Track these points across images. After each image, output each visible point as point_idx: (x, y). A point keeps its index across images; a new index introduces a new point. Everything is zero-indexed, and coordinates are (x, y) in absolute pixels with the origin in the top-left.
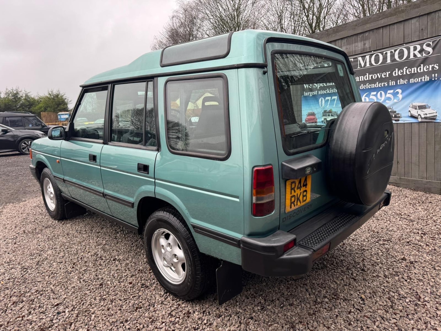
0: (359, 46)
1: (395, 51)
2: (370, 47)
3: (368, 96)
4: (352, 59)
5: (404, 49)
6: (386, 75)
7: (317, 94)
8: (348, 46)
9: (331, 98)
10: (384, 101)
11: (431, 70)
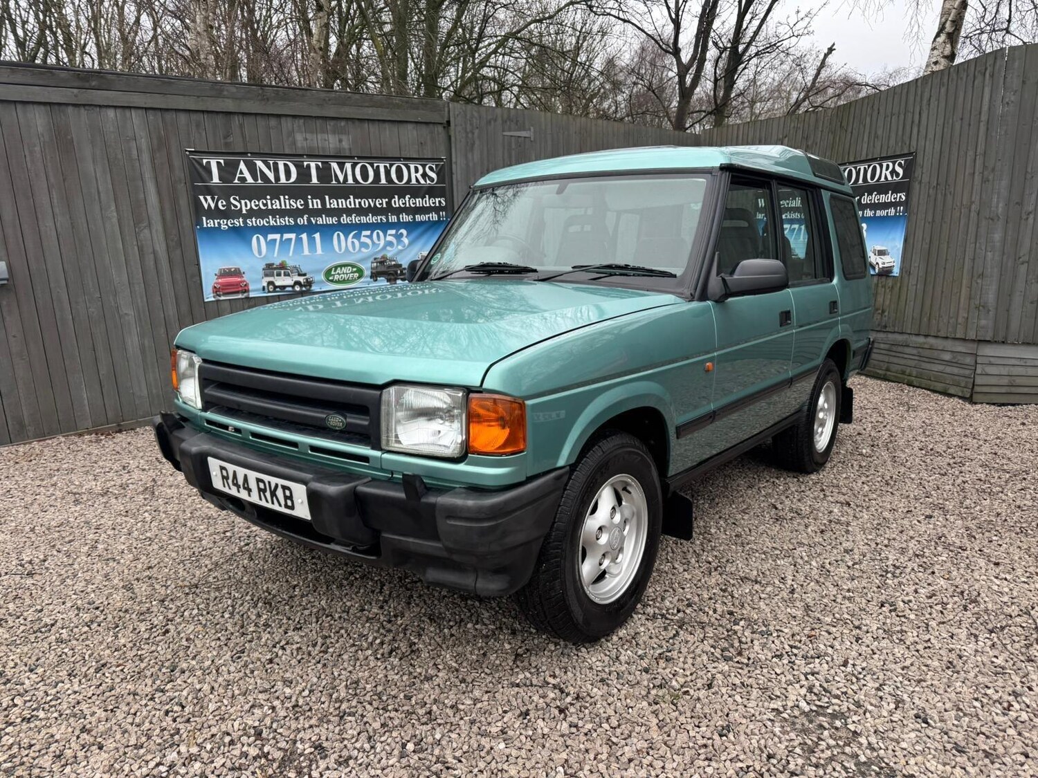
0: (331, 141)
1: (391, 165)
2: (350, 149)
3: (357, 237)
4: (320, 164)
5: (402, 166)
6: (382, 204)
7: (242, 225)
8: (309, 136)
9: (282, 237)
10: (384, 248)
11: (437, 205)
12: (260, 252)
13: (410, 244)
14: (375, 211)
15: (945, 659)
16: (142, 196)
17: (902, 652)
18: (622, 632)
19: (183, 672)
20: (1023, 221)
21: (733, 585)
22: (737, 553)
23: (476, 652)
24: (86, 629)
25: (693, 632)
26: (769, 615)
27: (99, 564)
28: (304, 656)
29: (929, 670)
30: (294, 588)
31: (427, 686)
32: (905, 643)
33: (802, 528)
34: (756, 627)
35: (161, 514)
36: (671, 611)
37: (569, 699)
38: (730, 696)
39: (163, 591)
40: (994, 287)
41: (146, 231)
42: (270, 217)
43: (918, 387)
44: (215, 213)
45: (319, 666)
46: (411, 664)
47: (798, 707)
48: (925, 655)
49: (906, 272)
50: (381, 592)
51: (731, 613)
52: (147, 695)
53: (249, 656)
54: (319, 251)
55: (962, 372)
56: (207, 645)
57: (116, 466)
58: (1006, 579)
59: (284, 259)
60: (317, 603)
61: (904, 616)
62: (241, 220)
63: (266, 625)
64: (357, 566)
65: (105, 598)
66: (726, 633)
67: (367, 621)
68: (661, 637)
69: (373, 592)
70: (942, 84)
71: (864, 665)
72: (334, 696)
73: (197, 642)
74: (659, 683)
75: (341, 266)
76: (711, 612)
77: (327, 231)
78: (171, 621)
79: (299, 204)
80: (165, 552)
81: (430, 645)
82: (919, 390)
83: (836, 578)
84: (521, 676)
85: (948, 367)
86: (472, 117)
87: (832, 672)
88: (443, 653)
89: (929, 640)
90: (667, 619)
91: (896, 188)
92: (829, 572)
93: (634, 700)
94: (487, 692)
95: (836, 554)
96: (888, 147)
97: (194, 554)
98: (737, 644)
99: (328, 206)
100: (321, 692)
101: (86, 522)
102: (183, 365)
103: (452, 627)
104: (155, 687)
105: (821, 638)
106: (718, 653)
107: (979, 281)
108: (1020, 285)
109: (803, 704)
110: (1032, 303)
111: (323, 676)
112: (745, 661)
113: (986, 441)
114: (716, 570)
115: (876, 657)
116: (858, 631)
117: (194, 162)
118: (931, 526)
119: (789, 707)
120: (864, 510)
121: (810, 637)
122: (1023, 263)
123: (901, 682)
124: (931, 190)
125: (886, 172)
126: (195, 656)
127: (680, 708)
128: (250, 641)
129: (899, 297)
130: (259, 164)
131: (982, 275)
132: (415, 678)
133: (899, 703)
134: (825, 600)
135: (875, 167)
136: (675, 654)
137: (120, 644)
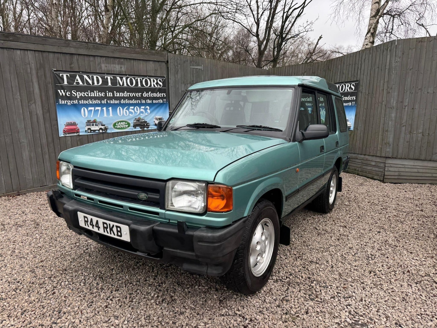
0: (117, 68)
1: (143, 79)
2: (125, 71)
3: (128, 109)
4: (112, 77)
5: (148, 79)
6: (139, 95)
7: (77, 103)
8: (107, 65)
9: (95, 109)
10: (140, 114)
11: (163, 96)
12: (85, 115)
13: (151, 113)
14: (136, 98)
15: (401, 296)
16: (32, 89)
17: (383, 294)
18: (265, 288)
19: (65, 313)
20: (403, 109)
21: (307, 265)
22: (306, 250)
23: (202, 300)
24: (14, 293)
25: (295, 287)
26: (325, 278)
27: (17, 260)
28: (122, 304)
29: (396, 302)
30: (112, 270)
31: (182, 317)
32: (383, 290)
33: (329, 238)
34: (321, 284)
35: (44, 235)
36: (283, 278)
37: (247, 322)
38: (317, 317)
39: (49, 272)
40: (392, 136)
41: (33, 105)
42: (90, 100)
43: (361, 176)
44: (65, 98)
45: (130, 308)
46: (173, 307)
47: (346, 321)
48: (393, 295)
49: (356, 129)
50: (153, 272)
51: (309, 278)
52: (48, 326)
53: (96, 304)
54: (111, 115)
55: (380, 170)
56: (75, 299)
57: (19, 212)
58: (417, 260)
59: (95, 118)
60: (124, 277)
61: (380, 277)
62: (77, 101)
63: (102, 289)
64: (140, 259)
65: (22, 277)
66: (309, 287)
67: (149, 286)
68: (282, 290)
69: (149, 271)
70: (370, 53)
71: (369, 300)
72: (139, 324)
73: (70, 298)
74: (285, 312)
75: (121, 122)
76: (301, 278)
77: (115, 106)
78: (56, 288)
79: (103, 94)
80: (49, 253)
81: (180, 297)
82: (362, 177)
83: (349, 261)
84: (224, 311)
85: (373, 168)
86: (178, 59)
87: (357, 304)
88: (186, 301)
89: (393, 288)
90: (282, 281)
91: (352, 94)
92: (345, 258)
93: (276, 320)
94: (210, 319)
95: (346, 250)
96: (348, 78)
97: (62, 254)
98: (315, 292)
99: (115, 96)
100: (133, 321)
101: (9, 239)
102: (64, 168)
103: (188, 288)
104: (52, 321)
105: (349, 288)
106: (307, 297)
107: (386, 133)
108: (403, 135)
109: (348, 320)
110: (407, 142)
111: (132, 314)
112: (320, 300)
113: (393, 199)
114: (299, 258)
115: (373, 296)
116: (363, 285)
117: (55, 74)
118: (381, 236)
119: (343, 322)
120: (353, 230)
121: (345, 288)
122: (403, 126)
123: (386, 308)
124: (366, 96)
125: (347, 88)
126: (70, 305)
127: (297, 324)
128: (95, 297)
129: (353, 139)
130: (85, 77)
131: (387, 131)
132: (176, 313)
133: (387, 317)
134: (347, 271)
135: (342, 86)
136: (289, 298)
137: (32, 300)
